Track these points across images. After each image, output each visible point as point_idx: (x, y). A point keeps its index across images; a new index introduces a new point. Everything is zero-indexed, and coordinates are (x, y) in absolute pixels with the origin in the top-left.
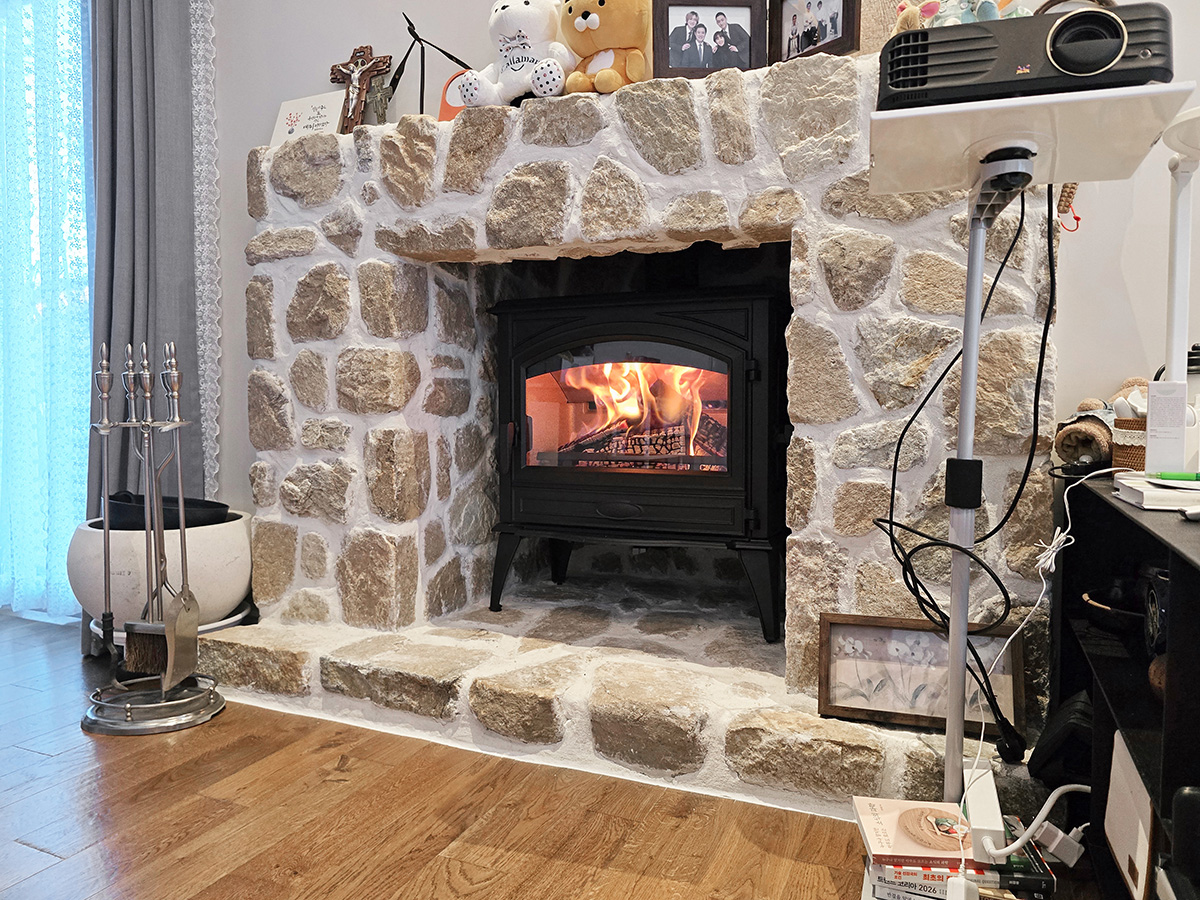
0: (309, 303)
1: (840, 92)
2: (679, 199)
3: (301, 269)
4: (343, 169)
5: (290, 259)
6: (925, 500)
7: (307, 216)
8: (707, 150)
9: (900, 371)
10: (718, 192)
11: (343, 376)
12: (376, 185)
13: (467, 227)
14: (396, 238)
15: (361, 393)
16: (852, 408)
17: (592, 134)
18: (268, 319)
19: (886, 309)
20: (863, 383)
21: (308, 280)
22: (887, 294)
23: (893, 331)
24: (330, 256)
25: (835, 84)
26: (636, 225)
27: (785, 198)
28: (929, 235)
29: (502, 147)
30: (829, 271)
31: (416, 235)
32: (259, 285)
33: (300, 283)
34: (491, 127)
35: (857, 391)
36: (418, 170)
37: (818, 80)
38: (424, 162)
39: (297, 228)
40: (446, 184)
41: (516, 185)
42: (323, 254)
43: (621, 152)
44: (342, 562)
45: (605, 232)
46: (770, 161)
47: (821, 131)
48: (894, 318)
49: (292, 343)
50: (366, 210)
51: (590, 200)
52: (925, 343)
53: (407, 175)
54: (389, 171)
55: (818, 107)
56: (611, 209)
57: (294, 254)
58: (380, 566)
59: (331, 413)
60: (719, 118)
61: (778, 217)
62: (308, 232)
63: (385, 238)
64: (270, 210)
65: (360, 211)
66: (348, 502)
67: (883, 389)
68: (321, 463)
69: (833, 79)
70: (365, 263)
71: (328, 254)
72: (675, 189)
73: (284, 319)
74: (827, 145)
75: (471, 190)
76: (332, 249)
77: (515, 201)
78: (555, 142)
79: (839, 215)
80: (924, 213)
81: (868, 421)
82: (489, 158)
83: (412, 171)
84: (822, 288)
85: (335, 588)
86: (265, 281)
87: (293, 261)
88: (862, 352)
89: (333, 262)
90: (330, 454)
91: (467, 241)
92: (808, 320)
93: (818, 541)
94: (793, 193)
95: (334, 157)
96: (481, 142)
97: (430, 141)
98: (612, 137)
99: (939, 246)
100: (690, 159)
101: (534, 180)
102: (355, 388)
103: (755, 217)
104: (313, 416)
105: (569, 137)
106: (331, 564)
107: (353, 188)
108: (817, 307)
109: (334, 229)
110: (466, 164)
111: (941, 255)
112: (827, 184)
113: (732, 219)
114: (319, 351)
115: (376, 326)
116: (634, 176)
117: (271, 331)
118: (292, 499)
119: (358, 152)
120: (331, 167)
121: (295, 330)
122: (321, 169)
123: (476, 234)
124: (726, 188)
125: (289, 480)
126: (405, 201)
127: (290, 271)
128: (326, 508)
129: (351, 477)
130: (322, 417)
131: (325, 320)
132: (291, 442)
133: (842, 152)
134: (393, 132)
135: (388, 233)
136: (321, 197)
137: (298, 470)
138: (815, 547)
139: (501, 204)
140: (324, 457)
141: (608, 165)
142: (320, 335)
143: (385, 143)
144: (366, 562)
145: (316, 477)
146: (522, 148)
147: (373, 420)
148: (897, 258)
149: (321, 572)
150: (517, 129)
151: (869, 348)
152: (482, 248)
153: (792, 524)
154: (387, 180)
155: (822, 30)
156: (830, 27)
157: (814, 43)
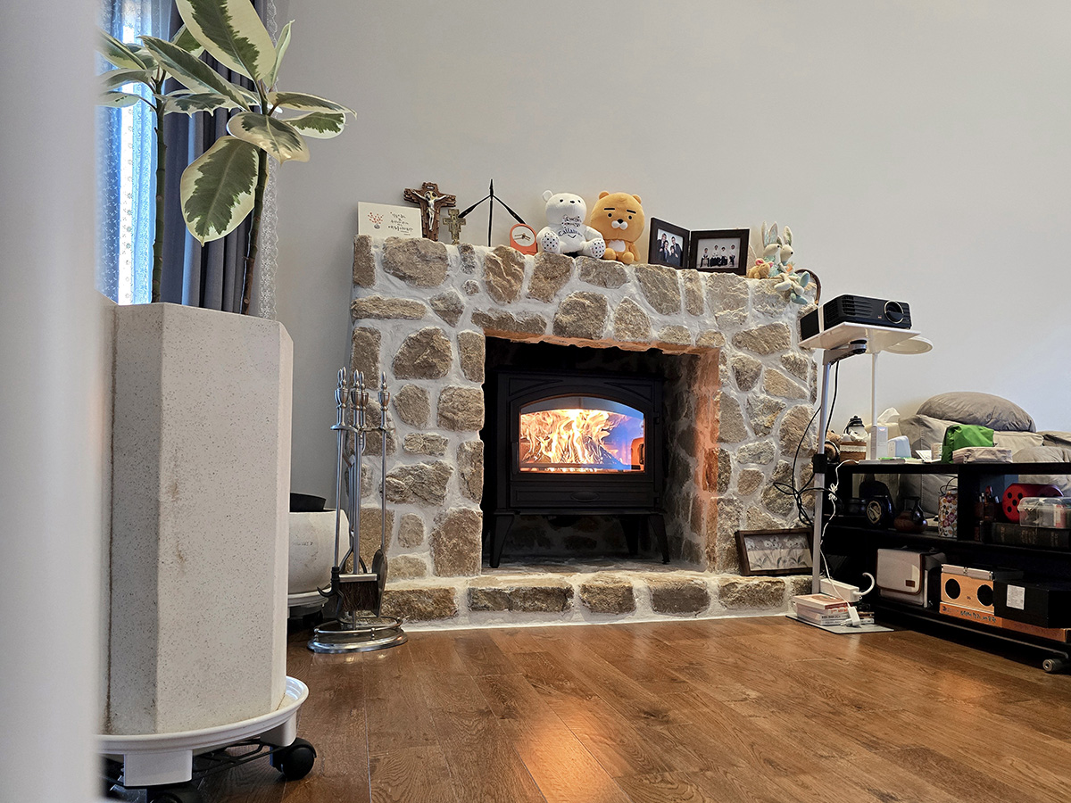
0: (416, 353)
1: (742, 293)
2: (668, 327)
3: (412, 330)
4: (449, 268)
5: (399, 320)
7: (415, 292)
8: (683, 306)
9: (764, 420)
10: (686, 327)
11: (445, 405)
12: (478, 284)
13: (542, 321)
14: (490, 320)
15: (460, 416)
16: (744, 436)
17: (620, 284)
18: (376, 360)
19: (758, 392)
20: (749, 425)
21: (418, 337)
22: (758, 385)
23: (762, 402)
24: (435, 324)
25: (739, 289)
26: (647, 337)
27: (717, 335)
28: (773, 362)
29: (568, 279)
30: (738, 374)
31: (504, 321)
33: (411, 339)
34: (563, 267)
35: (747, 428)
36: (513, 281)
37: (732, 285)
38: (518, 278)
39: (408, 300)
40: (531, 294)
41: (576, 302)
42: (431, 321)
43: (637, 297)
44: (438, 532)
45: (628, 338)
46: (710, 317)
47: (732, 309)
48: (762, 396)
49: (394, 379)
50: (467, 298)
51: (620, 319)
52: (775, 409)
53: (505, 283)
54: (491, 278)
55: (732, 297)
56: (632, 326)
57: (405, 318)
58: (472, 532)
59: (431, 430)
60: (689, 292)
61: (714, 343)
62: (418, 304)
63: (478, 318)
64: (378, 282)
65: (463, 299)
66: (447, 490)
67: (758, 428)
68: (422, 464)
69: (739, 286)
70: (465, 331)
71: (432, 322)
72: (665, 322)
73: (390, 362)
74: (736, 315)
75: (546, 299)
76: (437, 319)
77: (576, 312)
78: (599, 284)
79: (739, 348)
80: (773, 352)
81: (751, 442)
82: (561, 284)
83: (509, 281)
84: (733, 380)
85: (429, 552)
86: (374, 332)
87: (403, 322)
88: (749, 410)
89: (438, 328)
90: (431, 458)
91: (541, 329)
92: (727, 393)
94: (721, 334)
95: (443, 259)
96: (556, 274)
97: (522, 265)
98: (632, 288)
99: (777, 367)
100: (675, 309)
101: (587, 302)
102: (454, 414)
103: (704, 342)
104: (415, 432)
105: (608, 283)
106: (426, 534)
107: (456, 282)
108: (730, 388)
109: (441, 306)
110: (545, 285)
111: (778, 371)
112: (735, 333)
113: (693, 340)
114: (422, 387)
115: (473, 374)
116: (645, 313)
117: (377, 369)
118: (397, 490)
119: (464, 260)
120: (439, 264)
121: (400, 369)
122: (431, 264)
123: (547, 326)
124: (690, 326)
125: (392, 476)
126: (500, 298)
127: (397, 328)
128: (425, 495)
129: (450, 473)
130: (423, 432)
131: (432, 366)
132: (394, 449)
133: (743, 320)
134: (492, 254)
135: (484, 316)
136: (431, 283)
137: (402, 469)
138: (730, 502)
139: (566, 312)
140: (426, 460)
141: (630, 303)
142: (424, 375)
143: (490, 259)
144: (458, 531)
145: (419, 474)
146: (579, 282)
147: (466, 436)
148: (763, 370)
149: (419, 542)
150: (576, 271)
151: (752, 409)
152: (549, 335)
153: (719, 491)
154: (488, 283)
155: (724, 261)
156: (729, 260)
157: (719, 265)
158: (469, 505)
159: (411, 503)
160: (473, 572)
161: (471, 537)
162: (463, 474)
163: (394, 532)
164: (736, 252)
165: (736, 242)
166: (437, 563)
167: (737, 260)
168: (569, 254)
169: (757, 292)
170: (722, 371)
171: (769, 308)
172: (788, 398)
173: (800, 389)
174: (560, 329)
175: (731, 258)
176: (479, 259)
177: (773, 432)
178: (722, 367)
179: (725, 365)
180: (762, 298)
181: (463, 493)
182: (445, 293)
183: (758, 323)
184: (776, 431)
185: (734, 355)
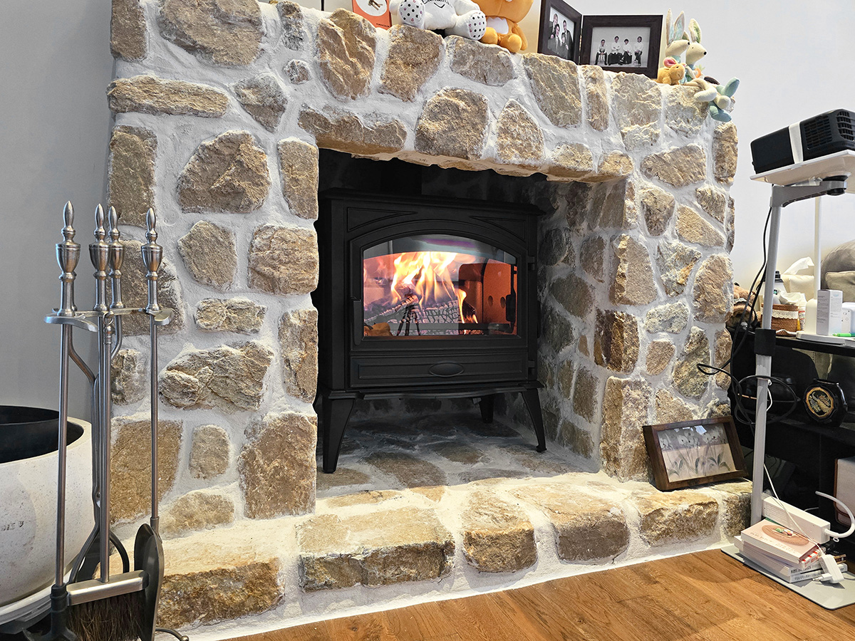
0: (213, 171)
1: (654, 102)
2: (565, 145)
3: (208, 134)
4: (263, 38)
5: (186, 118)
6: (686, 350)
7: (210, 74)
8: (584, 116)
9: (677, 274)
10: (587, 146)
11: (261, 254)
12: (308, 66)
13: (401, 129)
14: (325, 124)
15: (283, 272)
16: (654, 296)
17: (505, 81)
18: (148, 180)
19: (670, 239)
20: (660, 280)
21: (217, 146)
22: (670, 228)
23: (674, 250)
24: (243, 125)
25: (651, 96)
26: (538, 157)
27: (624, 159)
28: (687, 197)
29: (436, 67)
30: (649, 212)
31: (347, 125)
32: (136, 138)
33: (204, 148)
34: (429, 49)
35: (657, 286)
36: (359, 66)
38: (367, 63)
39: (200, 85)
40: (384, 86)
41: (448, 104)
42: (236, 121)
43: (526, 100)
44: (252, 452)
45: (515, 159)
46: (615, 133)
47: (641, 123)
48: (675, 243)
49: (180, 212)
50: (291, 88)
51: (504, 131)
52: (688, 259)
53: (348, 67)
54: (328, 57)
55: (642, 107)
56: (520, 142)
57: (196, 114)
58: (301, 449)
59: (238, 293)
60: (592, 97)
61: (621, 170)
62: (215, 93)
63: (308, 119)
64: (151, 54)
65: (286, 89)
66: (264, 386)
67: (669, 285)
68: (225, 348)
69: (650, 93)
70: (290, 139)
71: (238, 123)
72: (562, 138)
73: (171, 183)
74: (646, 132)
75: (407, 97)
76: (246, 118)
77: (446, 117)
78: (477, 78)
79: (649, 177)
80: (687, 184)
81: (661, 304)
82: (426, 75)
83: (353, 65)
84: (642, 221)
85: (237, 483)
86: (144, 135)
87: (193, 121)
88: (660, 262)
89: (248, 132)
90: (239, 338)
91: (398, 141)
92: (635, 239)
93: (639, 380)
94: (628, 157)
95: (254, 23)
96: (420, 59)
97: (372, 42)
98: (520, 87)
99: (691, 203)
100: (574, 120)
101: (462, 104)
102: (274, 268)
103: (608, 168)
104: (213, 296)
105: (489, 78)
106: (233, 454)
107: (275, 62)
108: (639, 231)
109: (252, 98)
110: (405, 74)
111: (692, 209)
112: (644, 156)
113: (595, 165)
114: (223, 225)
115: (301, 206)
116: (537, 123)
117: (150, 195)
118: (186, 390)
119: (287, 27)
120: (247, 31)
121: (188, 197)
122: (236, 30)
123: (407, 137)
124: (592, 145)
125: (179, 368)
126: (340, 90)
127: (183, 130)
128: (231, 395)
129: (269, 361)
130: (227, 296)
131: (239, 193)
132: (180, 325)
133: (654, 139)
134: (329, 21)
135: (316, 116)
136: (236, 61)
137: (193, 356)
138: (637, 385)
139: (434, 116)
140: (231, 341)
141: (518, 108)
142: (226, 207)
143: (324, 28)
144: (281, 448)
145: (221, 364)
146: (451, 74)
147: (292, 301)
148: (676, 209)
149: (221, 470)
150: (447, 58)
151: (664, 260)
152: (408, 149)
153: (625, 370)
154: (323, 65)
155: (627, 58)
156: (634, 57)
157: (621, 64)
158: (298, 408)
159: (210, 407)
160: (305, 509)
161: (300, 456)
162: (287, 361)
163: (183, 455)
164: (643, 47)
165: (645, 32)
166: (250, 499)
167: (645, 57)
168: (437, 31)
169: (670, 102)
170: (629, 209)
171: (684, 125)
172: (704, 246)
173: (717, 234)
174: (424, 140)
175: (636, 54)
176: (310, 27)
177: (686, 290)
178: (628, 202)
179: (632, 200)
180: (677, 110)
181: (288, 390)
182: (258, 78)
183: (671, 145)
184: (689, 290)
185: (643, 188)
